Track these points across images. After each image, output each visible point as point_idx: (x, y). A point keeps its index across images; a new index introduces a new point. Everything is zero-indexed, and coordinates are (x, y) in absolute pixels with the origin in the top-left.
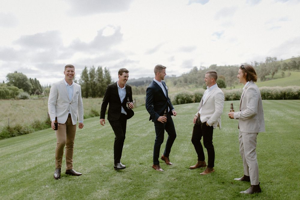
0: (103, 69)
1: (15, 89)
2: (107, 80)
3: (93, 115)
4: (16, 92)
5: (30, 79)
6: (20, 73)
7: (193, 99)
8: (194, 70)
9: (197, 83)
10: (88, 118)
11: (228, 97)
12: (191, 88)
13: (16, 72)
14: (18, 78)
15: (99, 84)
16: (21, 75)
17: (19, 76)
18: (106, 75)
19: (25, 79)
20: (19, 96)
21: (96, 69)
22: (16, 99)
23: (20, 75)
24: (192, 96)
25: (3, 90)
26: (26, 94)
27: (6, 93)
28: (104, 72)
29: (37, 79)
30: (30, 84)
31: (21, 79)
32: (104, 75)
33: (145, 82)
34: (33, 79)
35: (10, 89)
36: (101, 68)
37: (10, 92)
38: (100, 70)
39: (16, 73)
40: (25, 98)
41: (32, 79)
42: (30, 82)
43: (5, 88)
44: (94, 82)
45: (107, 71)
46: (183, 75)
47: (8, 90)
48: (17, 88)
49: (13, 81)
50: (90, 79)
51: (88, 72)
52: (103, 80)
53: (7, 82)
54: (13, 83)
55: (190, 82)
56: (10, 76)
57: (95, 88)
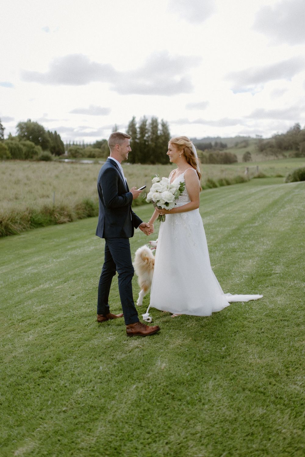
0: (159, 121)
1: (31, 145)
2: (163, 138)
4: (32, 150)
8: (294, 129)
9: (298, 149)
12: (288, 157)
13: (29, 120)
14: (32, 130)
15: (152, 144)
17: (33, 126)
18: (163, 130)
19: (42, 131)
20: (40, 156)
21: (149, 122)
22: (34, 161)
23: (35, 126)
25: (15, 147)
26: (47, 153)
27: (19, 151)
28: (160, 127)
29: (58, 133)
30: (49, 139)
31: (37, 131)
32: (160, 130)
33: (213, 144)
34: (52, 133)
35: (24, 145)
36: (156, 120)
37: (24, 149)
38: (154, 123)
39: (29, 122)
40: (47, 159)
41: (50, 131)
42: (48, 136)
43: (17, 143)
44: (145, 141)
45: (164, 125)
46: (276, 137)
47: (21, 146)
48: (33, 144)
49: (26, 134)
50: (139, 136)
51: (137, 126)
52: (158, 137)
53: (17, 135)
54: (25, 136)
55: (286, 149)
56: (21, 126)
57: (146, 150)
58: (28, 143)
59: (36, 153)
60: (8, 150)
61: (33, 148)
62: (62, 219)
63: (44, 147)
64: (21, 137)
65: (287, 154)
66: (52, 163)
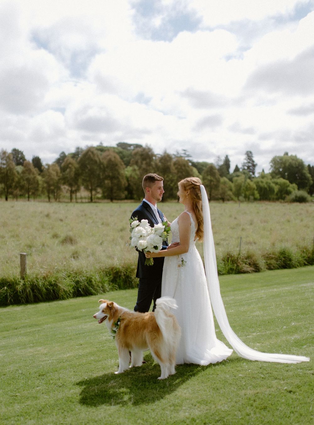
1: (284, 184)
4: (286, 189)
5: (309, 166)
6: (293, 156)
13: (286, 154)
14: (289, 165)
16: (295, 158)
17: (291, 161)
19: (300, 165)
20: (292, 196)
22: (286, 202)
23: (293, 160)
25: (266, 186)
26: (303, 193)
27: (270, 190)
30: (309, 175)
31: (295, 166)
35: (276, 184)
37: (276, 188)
39: (286, 156)
40: (301, 200)
41: (311, 165)
42: (308, 171)
43: (269, 181)
47: (273, 185)
48: (287, 182)
49: (281, 170)
53: (270, 171)
54: (280, 173)
56: (276, 162)
58: (281, 180)
59: (288, 193)
60: (257, 190)
61: (288, 186)
62: (246, 268)
63: (301, 186)
64: (274, 174)
66: (307, 204)
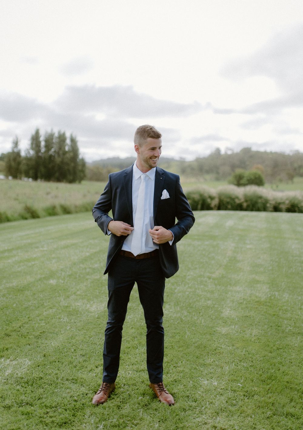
0: (68, 135)
2: (72, 154)
3: (28, 215)
7: (215, 202)
8: (215, 153)
9: (218, 173)
10: (15, 220)
11: (277, 205)
12: (208, 180)
15: (58, 160)
18: (71, 146)
21: (56, 135)
24: (212, 198)
28: (68, 141)
32: (69, 146)
36: (64, 134)
38: (62, 137)
44: (51, 156)
45: (73, 141)
46: (198, 160)
50: (43, 150)
51: (42, 139)
52: (65, 153)
55: (208, 172)
57: (50, 166)
65: (208, 177)
